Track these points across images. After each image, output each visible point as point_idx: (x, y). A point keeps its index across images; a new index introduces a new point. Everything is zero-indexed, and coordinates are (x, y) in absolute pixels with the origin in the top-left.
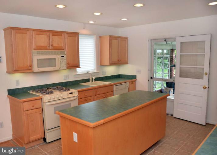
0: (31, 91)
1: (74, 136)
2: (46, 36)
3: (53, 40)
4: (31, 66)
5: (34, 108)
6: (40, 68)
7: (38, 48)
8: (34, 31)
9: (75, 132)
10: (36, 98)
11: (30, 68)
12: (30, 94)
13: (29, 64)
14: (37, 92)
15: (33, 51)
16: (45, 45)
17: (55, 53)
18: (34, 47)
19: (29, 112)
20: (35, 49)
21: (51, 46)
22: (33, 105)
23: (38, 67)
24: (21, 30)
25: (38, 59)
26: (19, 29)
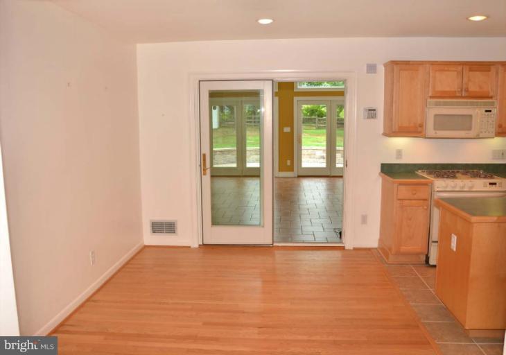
0: (420, 171)
1: (453, 239)
2: (456, 73)
3: (469, 80)
4: (421, 126)
5: (415, 197)
6: (438, 132)
7: (438, 95)
8: (432, 64)
9: (456, 234)
10: (422, 180)
11: (420, 129)
12: (417, 175)
13: (419, 122)
14: (430, 173)
15: (429, 100)
16: (453, 90)
17: (472, 104)
18: (430, 94)
19: (406, 202)
20: (431, 97)
21: (463, 92)
22: (414, 192)
23: (435, 129)
24: (409, 64)
25: (436, 115)
26: (407, 63)
